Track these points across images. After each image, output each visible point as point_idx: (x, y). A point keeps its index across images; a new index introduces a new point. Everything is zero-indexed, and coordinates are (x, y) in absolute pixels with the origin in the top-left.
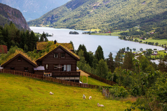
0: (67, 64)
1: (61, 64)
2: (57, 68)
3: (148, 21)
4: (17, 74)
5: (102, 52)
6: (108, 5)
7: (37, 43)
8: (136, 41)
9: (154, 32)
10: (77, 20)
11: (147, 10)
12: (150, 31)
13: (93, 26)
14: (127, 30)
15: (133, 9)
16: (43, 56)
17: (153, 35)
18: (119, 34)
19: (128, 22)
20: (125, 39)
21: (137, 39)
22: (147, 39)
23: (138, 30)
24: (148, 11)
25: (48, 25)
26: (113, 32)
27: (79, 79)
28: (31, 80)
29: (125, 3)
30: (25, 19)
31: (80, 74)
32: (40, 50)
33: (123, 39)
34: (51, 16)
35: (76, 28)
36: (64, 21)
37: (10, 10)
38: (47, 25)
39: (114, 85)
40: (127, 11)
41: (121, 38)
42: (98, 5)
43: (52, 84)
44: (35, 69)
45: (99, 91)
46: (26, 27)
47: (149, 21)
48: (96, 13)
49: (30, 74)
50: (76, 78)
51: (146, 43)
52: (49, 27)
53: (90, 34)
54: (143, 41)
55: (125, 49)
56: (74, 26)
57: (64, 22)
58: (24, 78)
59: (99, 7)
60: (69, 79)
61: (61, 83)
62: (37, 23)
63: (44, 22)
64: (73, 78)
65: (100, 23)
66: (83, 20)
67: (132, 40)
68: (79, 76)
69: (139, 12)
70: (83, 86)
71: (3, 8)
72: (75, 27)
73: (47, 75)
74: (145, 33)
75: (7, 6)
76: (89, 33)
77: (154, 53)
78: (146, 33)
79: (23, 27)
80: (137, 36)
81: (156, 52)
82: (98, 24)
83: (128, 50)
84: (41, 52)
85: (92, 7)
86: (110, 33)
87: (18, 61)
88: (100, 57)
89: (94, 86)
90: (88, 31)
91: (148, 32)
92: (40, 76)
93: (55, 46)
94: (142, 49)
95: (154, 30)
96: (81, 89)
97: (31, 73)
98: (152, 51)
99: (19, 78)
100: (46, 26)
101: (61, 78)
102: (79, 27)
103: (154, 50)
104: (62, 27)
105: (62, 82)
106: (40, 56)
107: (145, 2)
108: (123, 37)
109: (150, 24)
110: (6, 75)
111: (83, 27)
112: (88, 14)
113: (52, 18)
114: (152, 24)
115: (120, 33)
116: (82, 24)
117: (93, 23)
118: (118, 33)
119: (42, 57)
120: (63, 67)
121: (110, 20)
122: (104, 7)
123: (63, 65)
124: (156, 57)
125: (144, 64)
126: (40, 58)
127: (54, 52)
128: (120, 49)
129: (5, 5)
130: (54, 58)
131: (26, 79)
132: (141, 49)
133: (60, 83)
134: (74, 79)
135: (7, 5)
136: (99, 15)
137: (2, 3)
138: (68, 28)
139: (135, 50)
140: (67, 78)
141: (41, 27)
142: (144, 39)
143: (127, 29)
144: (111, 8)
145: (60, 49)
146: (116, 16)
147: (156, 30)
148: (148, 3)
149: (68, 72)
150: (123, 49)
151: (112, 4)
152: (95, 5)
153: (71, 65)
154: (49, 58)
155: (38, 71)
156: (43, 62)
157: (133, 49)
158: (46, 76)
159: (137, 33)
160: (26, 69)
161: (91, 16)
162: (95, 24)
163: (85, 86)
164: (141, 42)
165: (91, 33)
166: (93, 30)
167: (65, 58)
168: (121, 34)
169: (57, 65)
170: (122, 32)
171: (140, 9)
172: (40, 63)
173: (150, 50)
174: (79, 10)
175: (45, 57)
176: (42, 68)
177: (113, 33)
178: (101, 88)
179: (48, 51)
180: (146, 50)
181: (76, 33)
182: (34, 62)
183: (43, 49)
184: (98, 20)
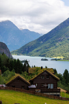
0: (50, 84)
1: (46, 83)
2: (43, 86)
4: (17, 90)
7: (29, 69)
10: (46, 50)
13: (59, 55)
27: (59, 94)
28: (27, 95)
30: (9, 50)
31: (60, 90)
34: (28, 47)
36: (37, 51)
38: (25, 54)
43: (41, 98)
44: (29, 87)
46: (9, 55)
48: (60, 45)
50: (57, 93)
52: (26, 55)
56: (45, 55)
58: (22, 94)
59: (62, 40)
61: (47, 97)
62: (18, 53)
64: (55, 94)
65: (64, 52)
66: (51, 49)
68: (59, 92)
70: (63, 99)
73: (37, 91)
76: (56, 60)
79: (8, 56)
82: (62, 53)
84: (32, 75)
85: (57, 40)
87: (17, 81)
88: (67, 78)
90: (55, 58)
92: (33, 92)
93: (42, 71)
96: (62, 101)
97: (27, 90)
99: (19, 93)
101: (47, 94)
102: (48, 55)
104: (36, 55)
106: (32, 78)
111: (51, 55)
112: (55, 45)
113: (29, 49)
116: (51, 53)
117: (59, 53)
119: (33, 78)
120: (48, 86)
122: (66, 40)
123: (48, 84)
126: (32, 79)
127: (42, 75)
130: (41, 79)
131: (24, 94)
136: (63, 46)
138: (40, 56)
140: (51, 94)
141: (21, 55)
145: (45, 73)
149: (52, 89)
152: (60, 39)
153: (53, 84)
154: (38, 79)
155: (31, 88)
156: (34, 82)
160: (23, 87)
161: (57, 47)
162: (60, 53)
163: (64, 99)
166: (58, 58)
167: (49, 79)
169: (44, 84)
172: (32, 82)
174: (48, 43)
175: (35, 78)
179: (37, 74)
181: (46, 60)
182: (28, 82)
183: (33, 72)
184: (62, 50)
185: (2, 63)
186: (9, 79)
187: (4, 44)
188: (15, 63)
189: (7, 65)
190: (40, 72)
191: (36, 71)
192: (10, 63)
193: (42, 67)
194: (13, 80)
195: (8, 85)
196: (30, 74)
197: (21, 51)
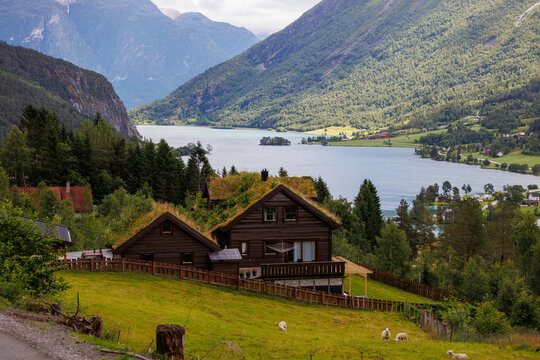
0: (301, 241)
1: (285, 241)
2: (274, 251)
3: (505, 99)
4: (163, 272)
5: (377, 200)
6: (378, 51)
7: (209, 180)
8: (470, 161)
9: (527, 133)
10: (282, 100)
11: (503, 63)
12: (515, 131)
13: (333, 120)
14: (442, 127)
15: (456, 63)
16: (232, 219)
17: (524, 142)
18: (416, 142)
19: (444, 103)
20: (435, 156)
21: (475, 155)
22: (505, 154)
23: (476, 128)
24: (503, 68)
25: (194, 120)
26: (398, 135)
27: (340, 283)
28: (205, 290)
29: (432, 44)
30: (122, 103)
31: (343, 268)
32: (218, 200)
33: (429, 155)
34: (201, 91)
35: (281, 126)
36: (244, 105)
37: (76, 77)
38: (190, 120)
39: (445, 299)
40: (440, 69)
41: (422, 154)
42: (348, 51)
43: (265, 300)
44: (214, 257)
45: (407, 318)
46: (124, 127)
47: (510, 97)
48: (341, 78)
49: (200, 271)
50: (332, 280)
51: (503, 167)
52: (197, 124)
53: (325, 144)
54: (493, 161)
55: (436, 186)
56: (275, 121)
57: (242, 107)
58: (184, 285)
59: (349, 57)
60: (312, 285)
61: (291, 296)
62: (160, 114)
63: (179, 110)
64: (323, 282)
65: (356, 107)
66: (303, 102)
67: (457, 159)
68: (341, 275)
69: (478, 71)
70: (356, 305)
71: (52, 71)
72: (278, 123)
73: (248, 275)
74: (498, 137)
75: (65, 63)
76: (322, 141)
77: (531, 198)
78: (500, 136)
79: (118, 129)
80: (473, 147)
81: (534, 195)
82: (349, 112)
83: (446, 191)
84: (225, 207)
85: (328, 58)
86: (386, 140)
87: (161, 234)
88: (370, 216)
89: (390, 305)
90: (319, 133)
91: (506, 133)
92: (229, 278)
93: (267, 188)
94: (491, 187)
95: (527, 127)
96: (353, 313)
97: (203, 269)
98: (524, 191)
99: (171, 285)
100: (189, 124)
101: (288, 283)
102: (289, 122)
103: (530, 187)
104: (237, 123)
105: (294, 295)
106: (224, 218)
107: (494, 37)
108: (430, 148)
109: (511, 108)
110: (131, 277)
111: (304, 122)
112: (318, 80)
113: (206, 96)
114: (519, 108)
115: (418, 137)
116: (300, 111)
117: (334, 110)
118: (413, 137)
119: (229, 220)
120: (292, 251)
121: (386, 96)
122: (365, 58)
123: (291, 242)
124: (536, 210)
125: (527, 233)
126: (223, 224)
127: (265, 204)
128: (423, 189)
129: (61, 60)
130: (263, 222)
131: (190, 288)
132: (489, 188)
133: (287, 298)
134: (327, 284)
135: (65, 59)
136: (351, 83)
137: (50, 54)
138: (255, 124)
139: (469, 189)
140: (305, 283)
141: (173, 124)
142: (495, 156)
143: (440, 125)
144: (388, 61)
145: (280, 197)
146: (405, 86)
147: (531, 125)
148: (502, 42)
149: (308, 265)
150: (431, 187)
151: (391, 49)
152: (337, 52)
153: (314, 244)
154: (250, 223)
155: (221, 261)
156: (233, 237)
157: (463, 188)
158: (245, 276)
159: (472, 138)
160: (188, 257)
161: (326, 86)
162: (340, 113)
163: (361, 305)
164: (487, 163)
165: (329, 140)
166: (332, 132)
167: (297, 221)
168: (423, 141)
169: (273, 242)
170: (424, 135)
171: (479, 62)
172: (224, 237)
173: (518, 188)
174: (289, 71)
175: (239, 220)
176: (233, 254)
177: (397, 138)
178: (412, 309)
179: (246, 201)
180: (505, 189)
181: (280, 142)
182: (207, 235)
183: (227, 196)
184: (349, 98)
185: (94, 158)
186: (127, 225)
187: (100, 77)
188: (150, 158)
189: (115, 169)
190: (256, 194)
191: (242, 190)
192: (129, 159)
193: (265, 174)
194: (142, 230)
195: (123, 251)
196: (216, 202)
197: (176, 106)
